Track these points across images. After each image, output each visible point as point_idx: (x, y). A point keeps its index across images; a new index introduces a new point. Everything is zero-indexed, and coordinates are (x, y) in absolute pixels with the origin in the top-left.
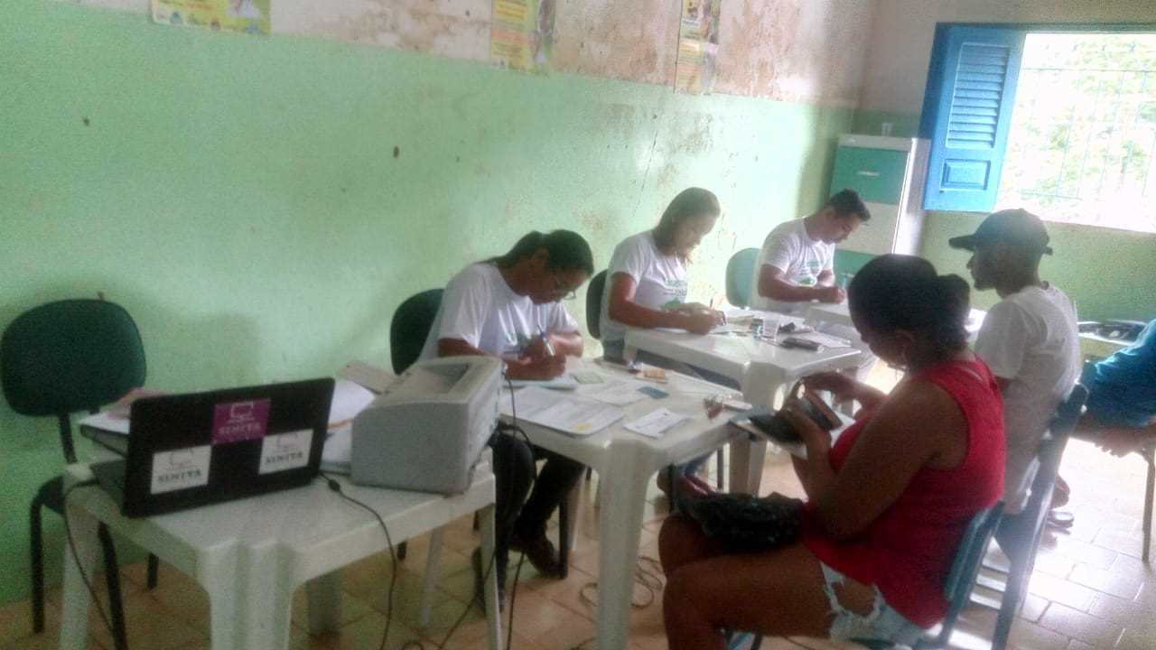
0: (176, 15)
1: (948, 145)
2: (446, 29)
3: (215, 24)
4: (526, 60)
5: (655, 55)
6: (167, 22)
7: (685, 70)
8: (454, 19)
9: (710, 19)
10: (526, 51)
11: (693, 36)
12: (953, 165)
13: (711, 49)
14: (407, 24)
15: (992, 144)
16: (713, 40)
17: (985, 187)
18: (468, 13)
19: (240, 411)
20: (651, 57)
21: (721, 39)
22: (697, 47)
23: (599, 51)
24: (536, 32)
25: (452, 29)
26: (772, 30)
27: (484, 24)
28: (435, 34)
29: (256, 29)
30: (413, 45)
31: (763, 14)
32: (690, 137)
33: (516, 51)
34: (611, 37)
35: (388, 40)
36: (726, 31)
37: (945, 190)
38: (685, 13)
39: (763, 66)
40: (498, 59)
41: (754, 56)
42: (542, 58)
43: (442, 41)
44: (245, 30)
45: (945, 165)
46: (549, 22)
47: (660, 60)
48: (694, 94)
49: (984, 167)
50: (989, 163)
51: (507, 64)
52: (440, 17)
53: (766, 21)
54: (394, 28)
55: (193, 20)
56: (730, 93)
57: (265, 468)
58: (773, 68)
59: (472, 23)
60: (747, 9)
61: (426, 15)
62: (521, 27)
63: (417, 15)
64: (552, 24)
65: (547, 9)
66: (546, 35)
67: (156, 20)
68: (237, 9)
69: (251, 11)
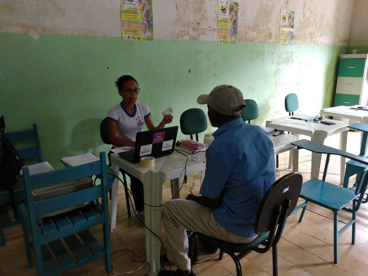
0: (129, 37)
2: (203, 33)
4: (229, 39)
5: (272, 34)
6: (127, 39)
7: (283, 37)
8: (206, 29)
9: (290, 20)
10: (228, 37)
11: (285, 26)
13: (292, 30)
14: (192, 33)
16: (292, 27)
18: (210, 27)
19: (158, 135)
20: (270, 35)
21: (295, 26)
22: (287, 30)
23: (252, 34)
24: (232, 31)
26: (314, 22)
27: (215, 30)
28: (200, 34)
29: (150, 39)
30: (194, 39)
31: (310, 17)
32: (285, 59)
33: (225, 37)
34: (256, 30)
35: (186, 38)
36: (296, 23)
38: (282, 19)
39: (311, 34)
40: (220, 40)
41: (307, 31)
42: (233, 39)
43: (202, 36)
44: (147, 39)
46: (235, 27)
47: (273, 35)
48: (286, 45)
51: (222, 41)
52: (201, 29)
53: (312, 19)
54: (188, 34)
55: (133, 38)
56: (299, 44)
57: (163, 150)
58: (314, 34)
59: (211, 30)
60: (304, 16)
61: (197, 29)
62: (226, 30)
63: (195, 29)
64: (237, 27)
65: (235, 22)
66: (235, 31)
67: (124, 39)
68: (144, 33)
69: (148, 34)
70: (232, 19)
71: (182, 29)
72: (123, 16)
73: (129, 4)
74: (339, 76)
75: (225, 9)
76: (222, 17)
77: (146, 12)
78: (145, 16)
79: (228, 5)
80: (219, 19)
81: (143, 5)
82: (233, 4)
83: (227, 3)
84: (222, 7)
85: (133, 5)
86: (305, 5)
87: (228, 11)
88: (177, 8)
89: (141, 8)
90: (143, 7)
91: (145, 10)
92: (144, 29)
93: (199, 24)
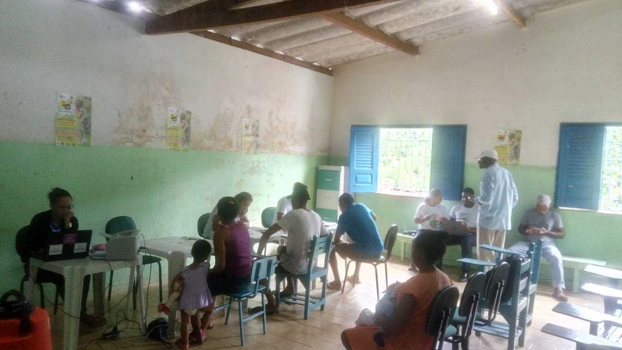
0: (62, 143)
1: (355, 168)
2: (150, 140)
3: (74, 144)
4: (180, 147)
5: (232, 142)
6: (60, 145)
7: (245, 147)
8: (152, 137)
9: (255, 129)
10: (180, 144)
11: (248, 135)
12: (358, 176)
14: (136, 140)
15: (372, 167)
16: (257, 136)
17: (372, 183)
18: (157, 135)
19: (70, 236)
20: (230, 144)
21: (260, 135)
22: (250, 139)
23: (207, 142)
24: (183, 138)
25: (152, 139)
26: (284, 131)
27: (164, 137)
28: (146, 141)
29: (87, 145)
30: (139, 145)
31: (278, 126)
33: (176, 145)
34: (213, 138)
35: (129, 145)
36: (262, 132)
37: (356, 185)
38: (244, 128)
39: (280, 143)
40: (169, 148)
41: (276, 140)
42: (186, 146)
43: (148, 144)
44: (82, 145)
45: (356, 176)
47: (234, 144)
48: (250, 154)
49: (370, 176)
50: (372, 175)
51: (172, 149)
52: (147, 136)
53: (280, 128)
54: (131, 141)
55: (67, 144)
57: (75, 252)
58: (285, 144)
59: (159, 137)
60: (271, 124)
61: (142, 136)
62: (177, 137)
63: (139, 136)
64: (189, 135)
65: (187, 131)
66: (187, 139)
67: (56, 145)
68: (81, 139)
69: (85, 140)
70: (183, 127)
71: (125, 136)
72: (58, 122)
73: (66, 112)
74: (319, 189)
75: (175, 118)
76: (172, 124)
77: (85, 119)
78: (83, 123)
79: (179, 114)
80: (169, 127)
81: (80, 113)
82: (185, 113)
83: (178, 112)
84: (172, 115)
85: (71, 112)
86: (271, 113)
87: (179, 119)
88: (120, 116)
89: (79, 116)
90: (81, 115)
91: (83, 117)
92: (80, 136)
93: (144, 131)
